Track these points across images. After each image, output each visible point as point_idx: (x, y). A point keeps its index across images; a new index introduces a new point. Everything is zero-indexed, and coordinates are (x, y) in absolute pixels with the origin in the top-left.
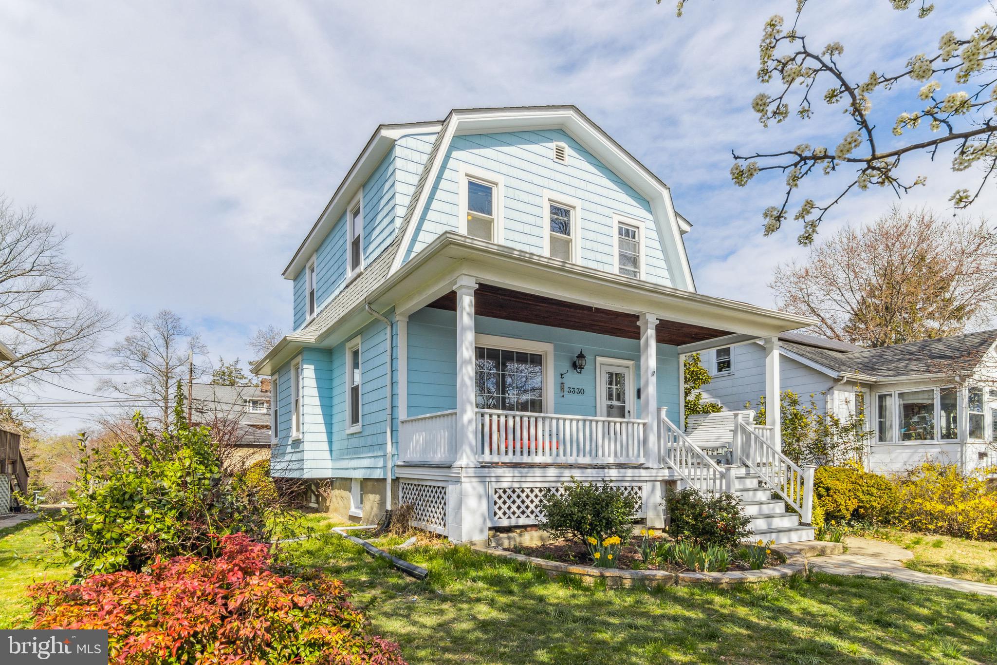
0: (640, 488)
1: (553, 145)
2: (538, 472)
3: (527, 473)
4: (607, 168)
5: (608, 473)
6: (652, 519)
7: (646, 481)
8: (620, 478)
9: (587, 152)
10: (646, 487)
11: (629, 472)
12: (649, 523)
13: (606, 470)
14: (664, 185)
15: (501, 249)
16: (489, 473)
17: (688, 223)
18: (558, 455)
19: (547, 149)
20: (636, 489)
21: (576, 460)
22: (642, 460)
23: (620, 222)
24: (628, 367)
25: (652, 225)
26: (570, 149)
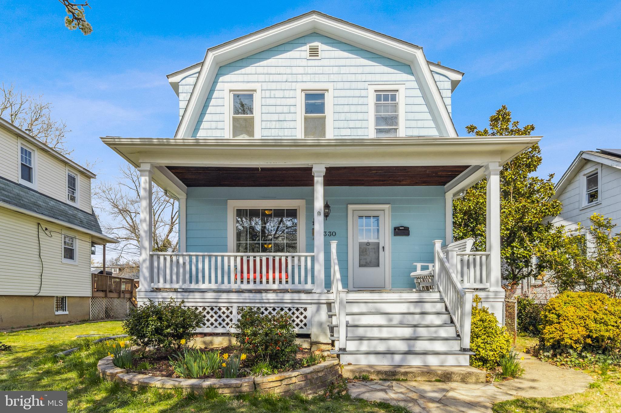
0: (305, 309)
1: (307, 47)
2: (197, 295)
3: (188, 296)
4: (362, 50)
5: (266, 296)
6: (315, 334)
7: (311, 303)
8: (279, 301)
9: (341, 43)
10: (311, 309)
11: (288, 297)
12: (313, 338)
13: (264, 294)
14: (417, 47)
15: (142, 140)
16: (156, 295)
17: (458, 72)
18: (223, 282)
19: (303, 51)
20: (302, 310)
21: (239, 286)
22: (309, 286)
23: (375, 91)
24: (384, 210)
25: (415, 85)
26: (323, 45)
